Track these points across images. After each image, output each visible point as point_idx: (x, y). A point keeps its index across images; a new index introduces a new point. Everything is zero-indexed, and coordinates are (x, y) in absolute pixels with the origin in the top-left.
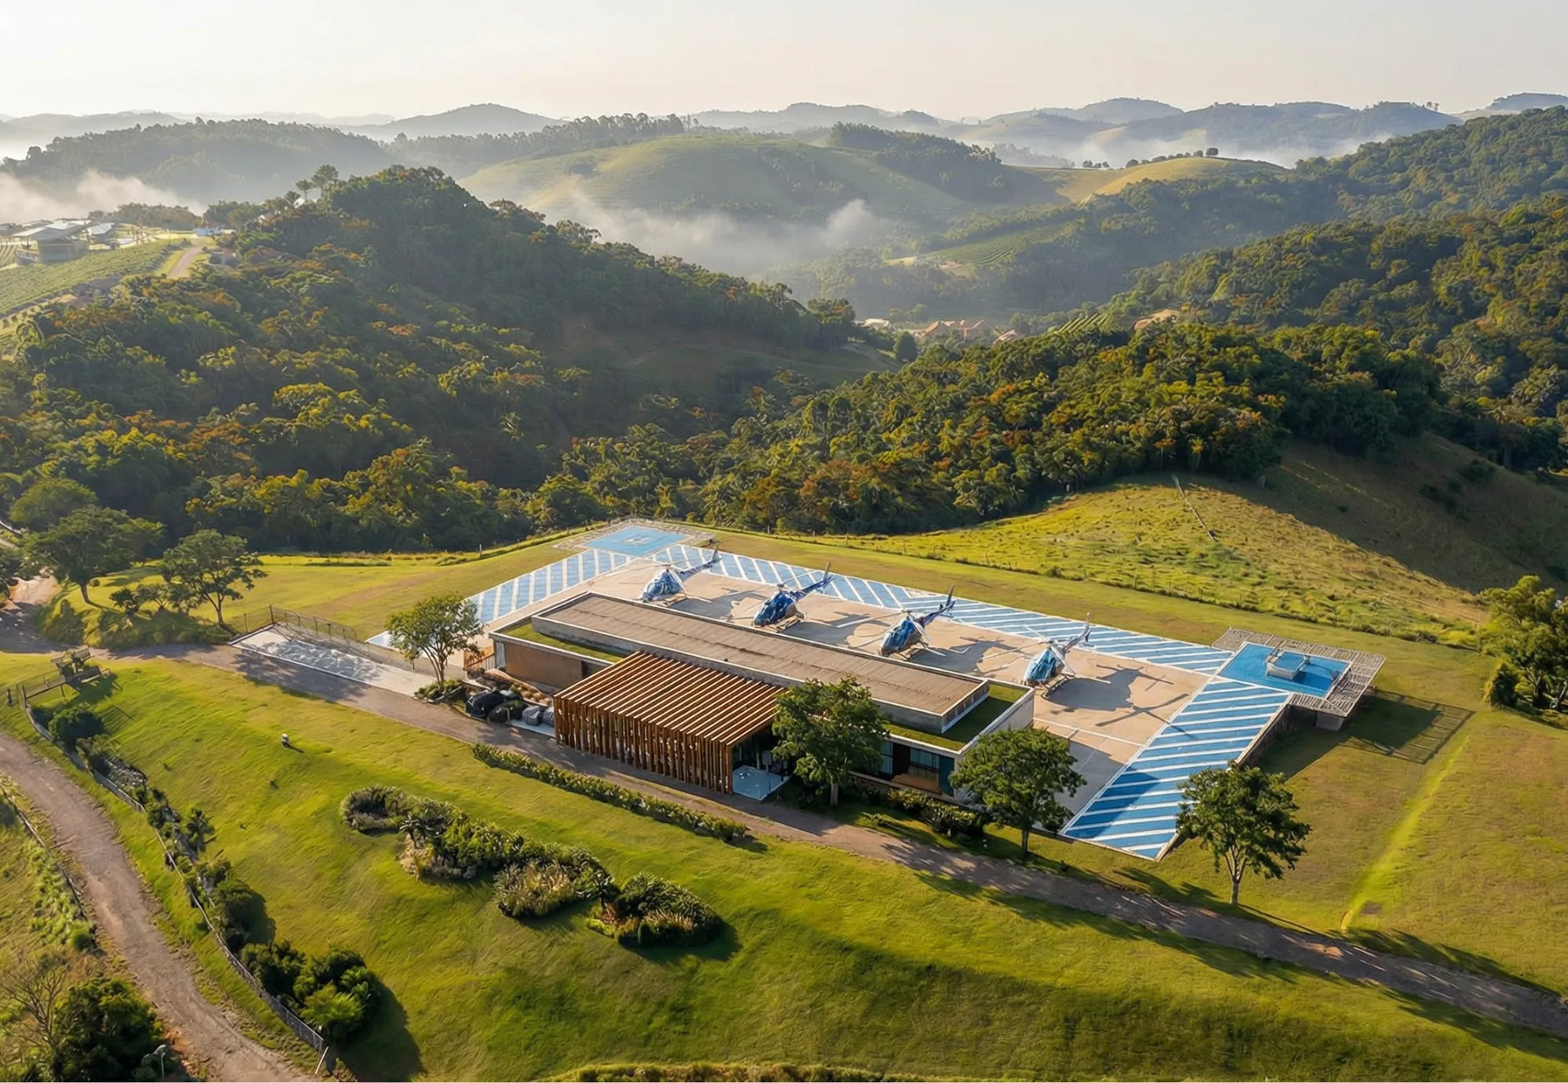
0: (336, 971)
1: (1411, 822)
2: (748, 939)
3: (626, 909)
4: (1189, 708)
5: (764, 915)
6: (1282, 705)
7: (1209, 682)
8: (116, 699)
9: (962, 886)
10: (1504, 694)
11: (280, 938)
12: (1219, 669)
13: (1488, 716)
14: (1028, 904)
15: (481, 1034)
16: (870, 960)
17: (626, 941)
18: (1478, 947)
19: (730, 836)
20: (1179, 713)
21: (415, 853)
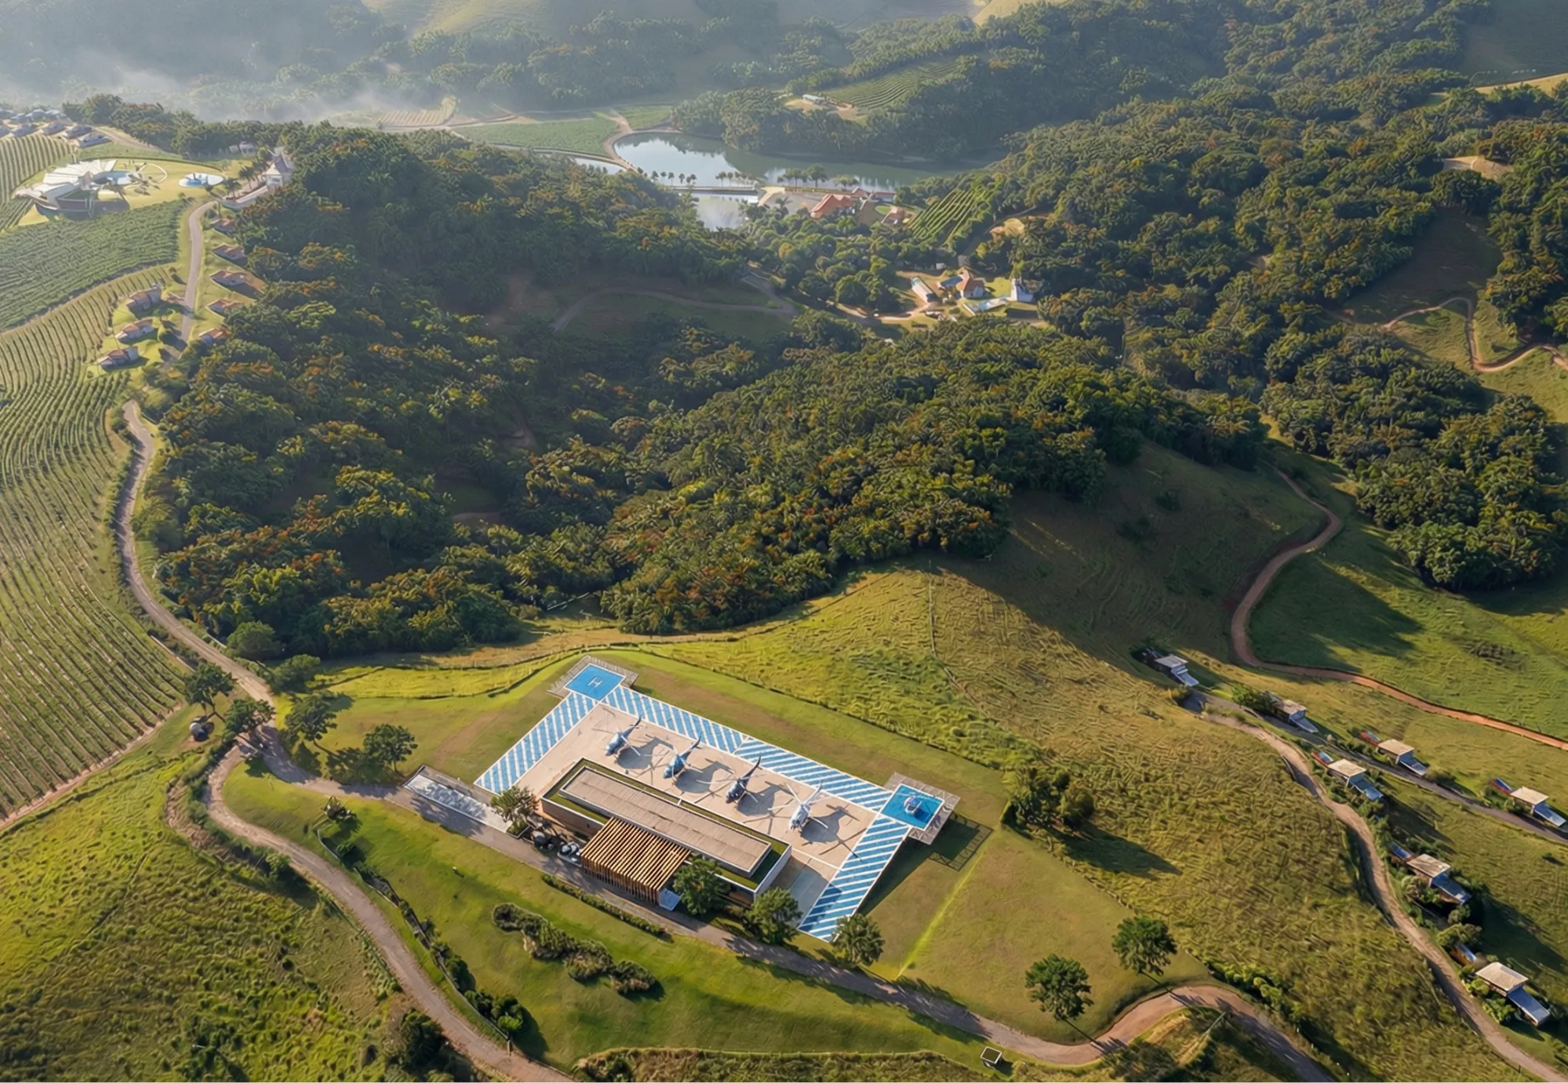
0: (508, 1005)
1: (940, 915)
2: (669, 991)
3: (619, 976)
4: (865, 840)
5: (675, 980)
6: (904, 837)
7: (877, 818)
8: (363, 830)
9: (755, 962)
10: (1009, 819)
11: (479, 988)
12: (882, 807)
13: (999, 833)
14: (779, 972)
15: (568, 1035)
16: (715, 1001)
17: (621, 992)
18: (946, 987)
19: (661, 934)
20: (858, 844)
21: (528, 945)
